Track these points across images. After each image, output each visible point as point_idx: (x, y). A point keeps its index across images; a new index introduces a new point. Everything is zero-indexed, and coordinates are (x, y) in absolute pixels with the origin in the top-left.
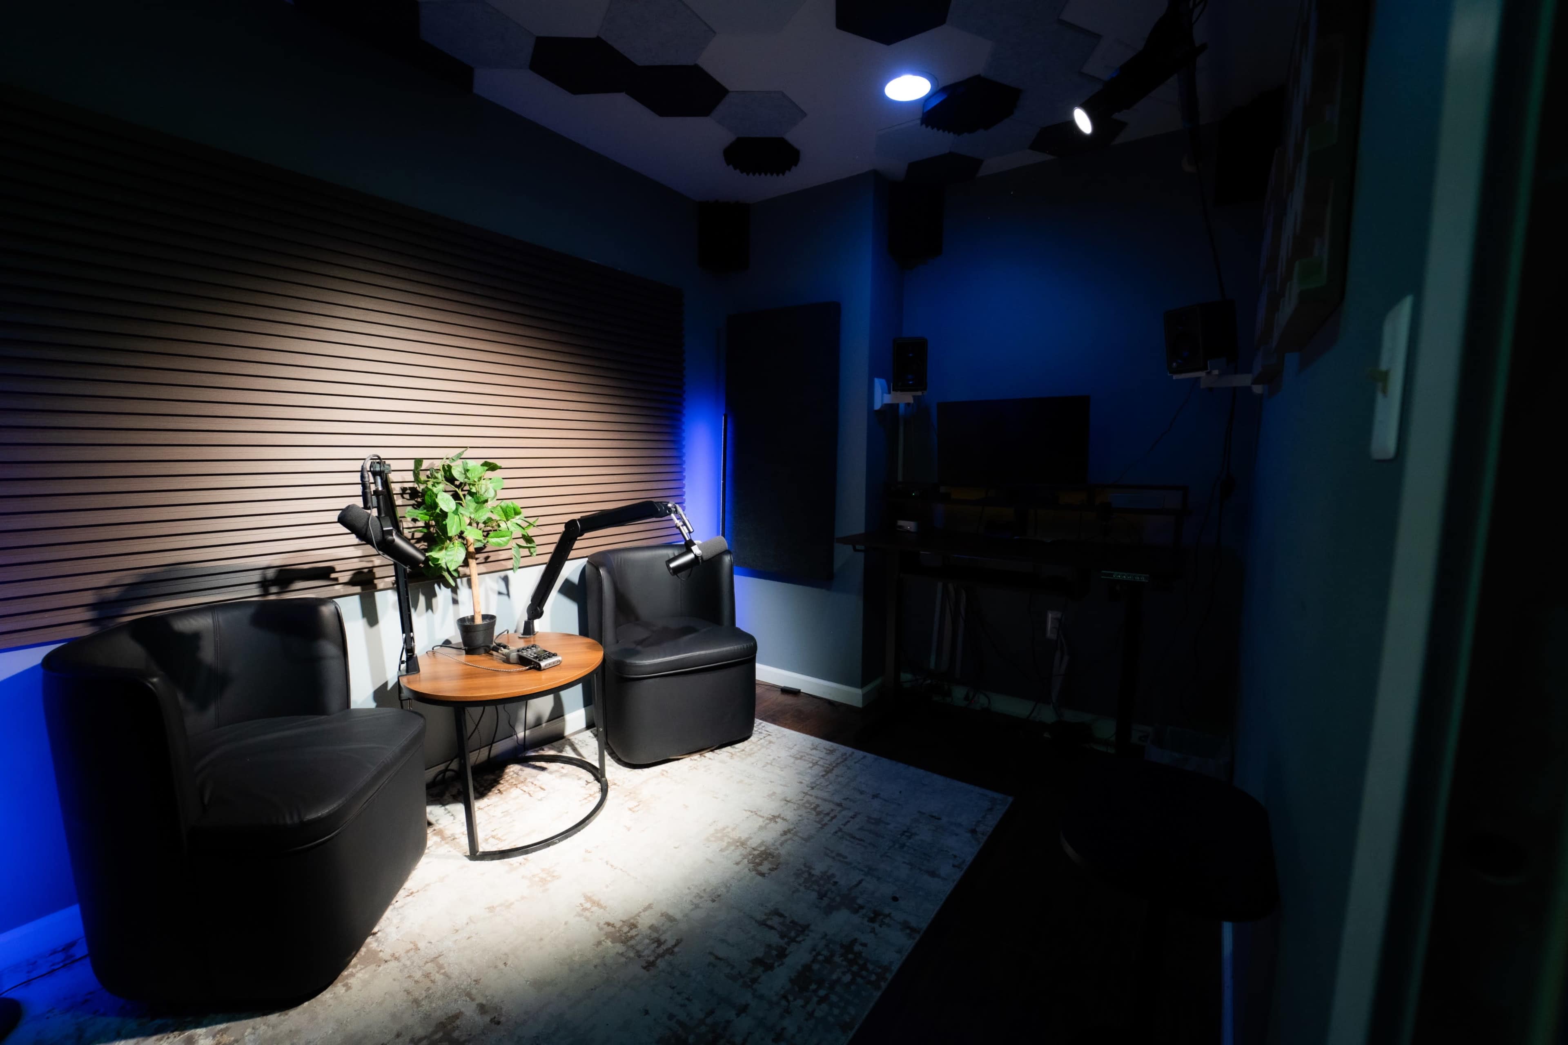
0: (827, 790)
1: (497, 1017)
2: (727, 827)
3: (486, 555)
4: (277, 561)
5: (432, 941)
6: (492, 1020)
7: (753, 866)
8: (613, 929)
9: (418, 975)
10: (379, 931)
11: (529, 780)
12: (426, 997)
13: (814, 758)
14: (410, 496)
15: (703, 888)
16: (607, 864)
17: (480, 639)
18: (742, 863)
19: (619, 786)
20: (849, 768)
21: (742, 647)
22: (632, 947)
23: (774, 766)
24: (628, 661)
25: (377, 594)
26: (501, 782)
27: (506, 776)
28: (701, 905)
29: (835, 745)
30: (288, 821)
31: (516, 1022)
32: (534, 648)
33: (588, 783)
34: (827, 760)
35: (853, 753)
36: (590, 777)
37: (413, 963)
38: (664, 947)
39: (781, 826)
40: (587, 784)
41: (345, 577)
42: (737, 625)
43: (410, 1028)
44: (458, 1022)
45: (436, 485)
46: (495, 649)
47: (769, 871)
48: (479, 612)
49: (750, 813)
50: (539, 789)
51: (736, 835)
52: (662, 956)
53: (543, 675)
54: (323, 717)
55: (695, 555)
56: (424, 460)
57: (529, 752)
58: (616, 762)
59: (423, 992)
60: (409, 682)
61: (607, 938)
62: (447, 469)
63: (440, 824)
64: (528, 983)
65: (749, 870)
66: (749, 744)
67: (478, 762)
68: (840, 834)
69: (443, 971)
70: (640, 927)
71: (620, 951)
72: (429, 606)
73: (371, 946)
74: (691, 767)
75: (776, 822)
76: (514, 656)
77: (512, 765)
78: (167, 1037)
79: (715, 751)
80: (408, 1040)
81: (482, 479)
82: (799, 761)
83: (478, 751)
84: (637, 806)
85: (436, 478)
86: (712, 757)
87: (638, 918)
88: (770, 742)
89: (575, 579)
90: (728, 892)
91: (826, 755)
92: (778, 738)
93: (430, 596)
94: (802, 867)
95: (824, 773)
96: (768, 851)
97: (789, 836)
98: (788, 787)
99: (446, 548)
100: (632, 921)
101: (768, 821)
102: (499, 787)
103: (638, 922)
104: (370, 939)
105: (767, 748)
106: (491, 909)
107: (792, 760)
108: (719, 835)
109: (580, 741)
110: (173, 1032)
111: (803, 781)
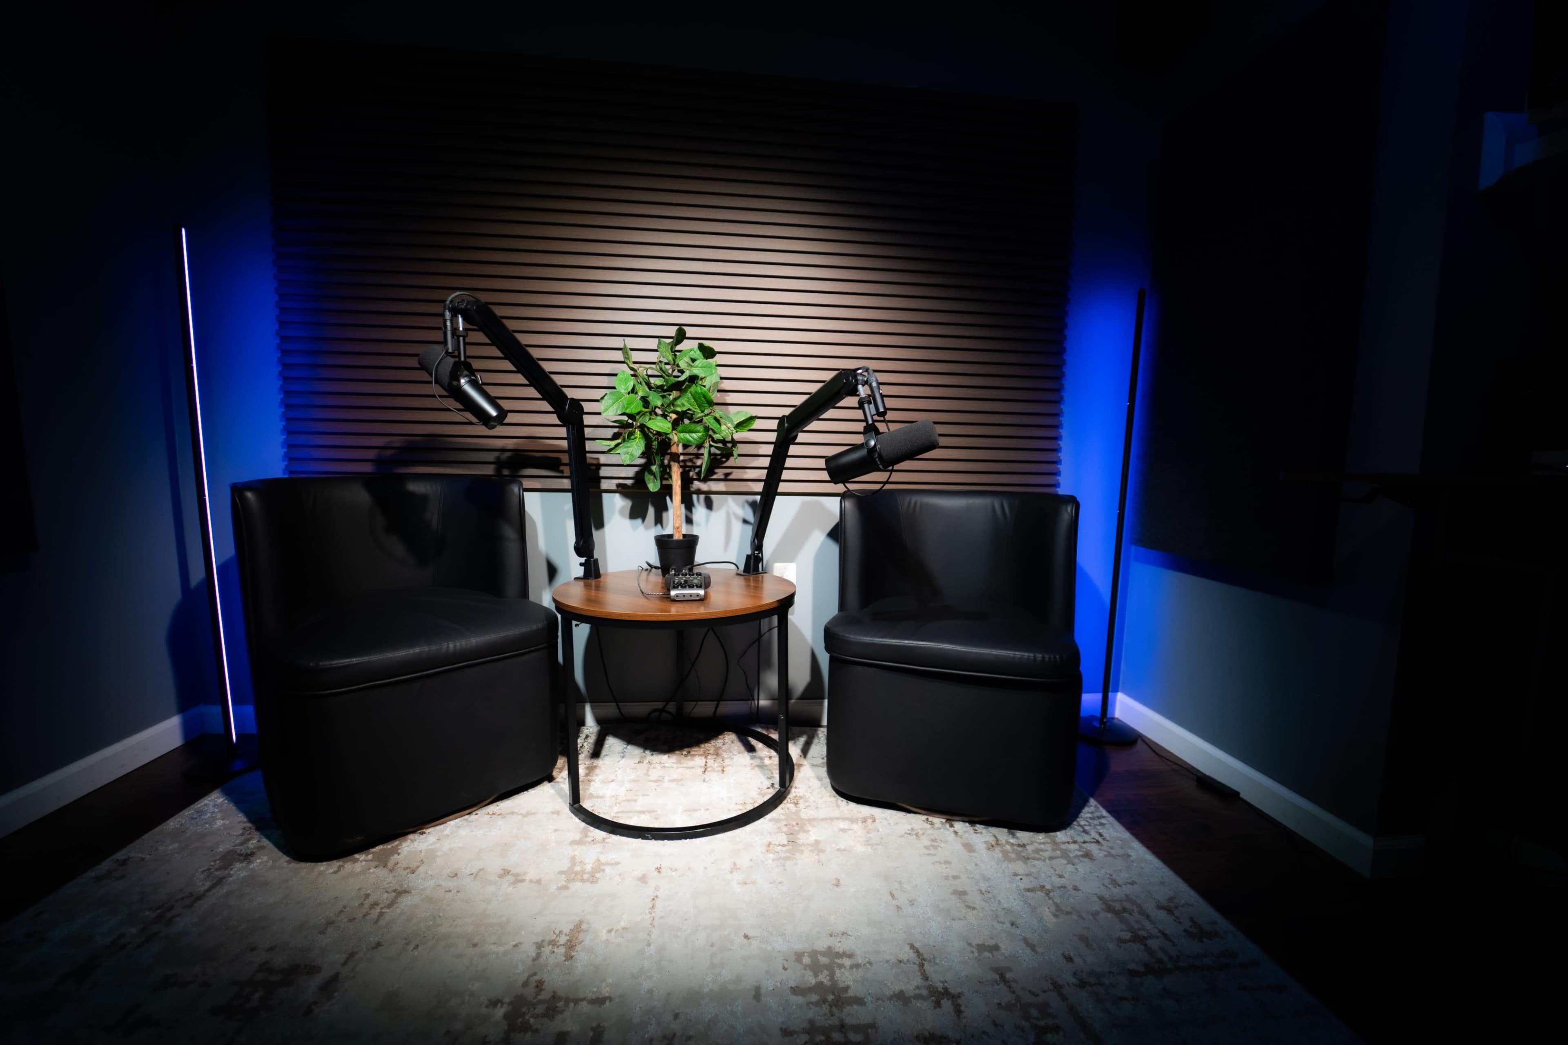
1: (318, 1004)
2: (849, 956)
4: (510, 444)
5: (429, 872)
8: (530, 997)
9: (372, 898)
10: (428, 834)
11: (724, 755)
12: (338, 927)
13: (1148, 925)
16: (652, 900)
20: (1212, 990)
23: (1050, 899)
26: (701, 746)
27: (712, 742)
29: (1223, 924)
31: (311, 1026)
33: (768, 786)
34: (1174, 945)
35: (1254, 963)
37: (389, 883)
39: (935, 1020)
43: (283, 950)
44: (301, 979)
49: (913, 956)
50: (718, 769)
51: (846, 979)
54: (500, 599)
57: (753, 725)
59: (345, 920)
66: (1043, 841)
69: (385, 910)
73: (402, 843)
75: (938, 1004)
79: (977, 826)
82: (1109, 916)
83: (695, 703)
84: (783, 845)
88: (1087, 855)
91: (1182, 934)
92: (1109, 855)
95: (1141, 969)
98: (1036, 952)
101: (924, 993)
106: (504, 873)
107: (1096, 907)
111: (1075, 959)
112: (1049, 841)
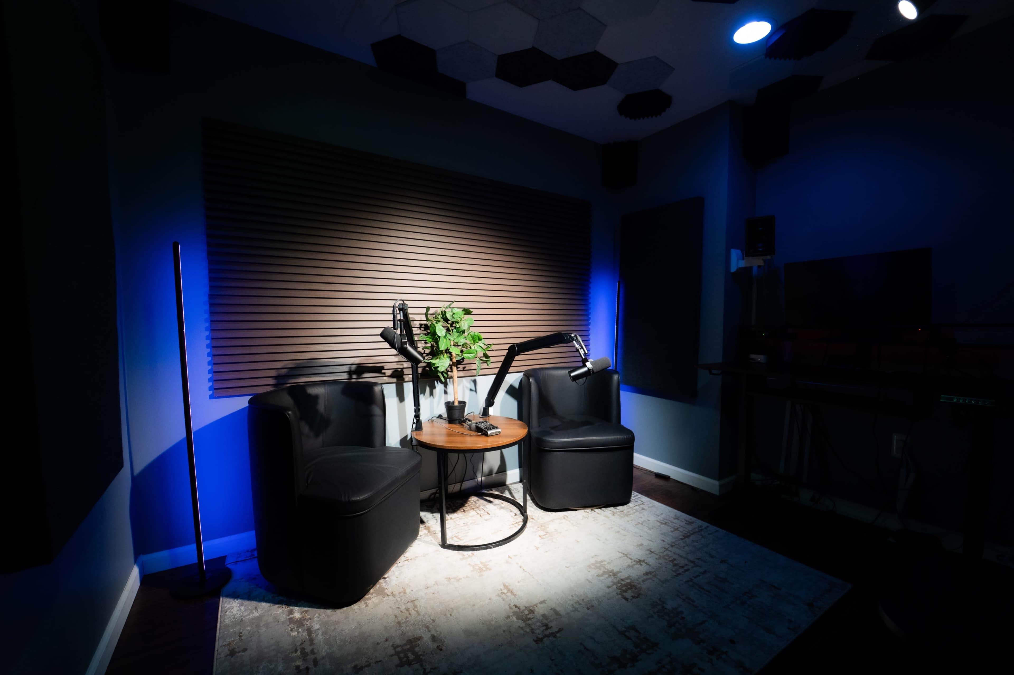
0: (684, 550)
1: (441, 645)
2: (605, 561)
3: (464, 366)
4: (358, 361)
5: (414, 590)
6: (438, 647)
7: (620, 592)
8: (518, 610)
9: (403, 608)
10: (387, 577)
11: (481, 507)
12: (405, 622)
13: (676, 525)
14: (424, 329)
15: (582, 598)
16: (521, 567)
17: (456, 414)
18: (612, 587)
19: (535, 520)
20: (703, 537)
21: (623, 438)
22: (529, 625)
23: (644, 525)
24: (544, 438)
25: (405, 384)
26: (466, 505)
27: (469, 503)
28: (579, 609)
29: (694, 519)
30: (343, 499)
31: (451, 652)
32: (486, 423)
34: (686, 528)
35: (708, 527)
36: (518, 512)
37: (401, 600)
38: (549, 631)
39: (644, 568)
40: (515, 516)
41: (389, 373)
42: (622, 423)
43: (393, 638)
44: (419, 642)
45: (438, 323)
46: (464, 421)
47: (632, 598)
48: (457, 399)
49: (622, 554)
50: (487, 513)
51: (610, 567)
52: (547, 636)
53: (489, 439)
54: (371, 449)
55: (588, 368)
56: (430, 309)
57: (483, 490)
58: (535, 505)
59: (404, 619)
60: (416, 435)
61: (514, 615)
62: (444, 313)
63: (428, 523)
64: (462, 630)
65: (617, 593)
66: (627, 508)
67: (453, 492)
68: (691, 583)
69: (416, 609)
70: (536, 613)
71: (521, 626)
72: (431, 394)
73: (382, 585)
74: (584, 516)
75: (641, 565)
76: (474, 426)
77: (473, 497)
78: (282, 607)
79: (603, 509)
80: (391, 645)
81: (462, 320)
82: (664, 525)
83: (454, 485)
84: (545, 535)
85: (438, 318)
86: (599, 512)
87: (535, 607)
88: (643, 509)
89: (517, 385)
90: (599, 605)
91: (686, 524)
92: (649, 507)
93: (433, 387)
94: (658, 602)
95: (683, 537)
96: (633, 584)
97: (649, 576)
98: (653, 542)
99: (439, 358)
100: (531, 608)
101: (635, 563)
102: (464, 508)
103: (535, 610)
104: (381, 581)
105: (640, 513)
106: (448, 579)
107: (659, 524)
108: (598, 565)
110: (285, 605)
111: (665, 540)
112: (628, 508)
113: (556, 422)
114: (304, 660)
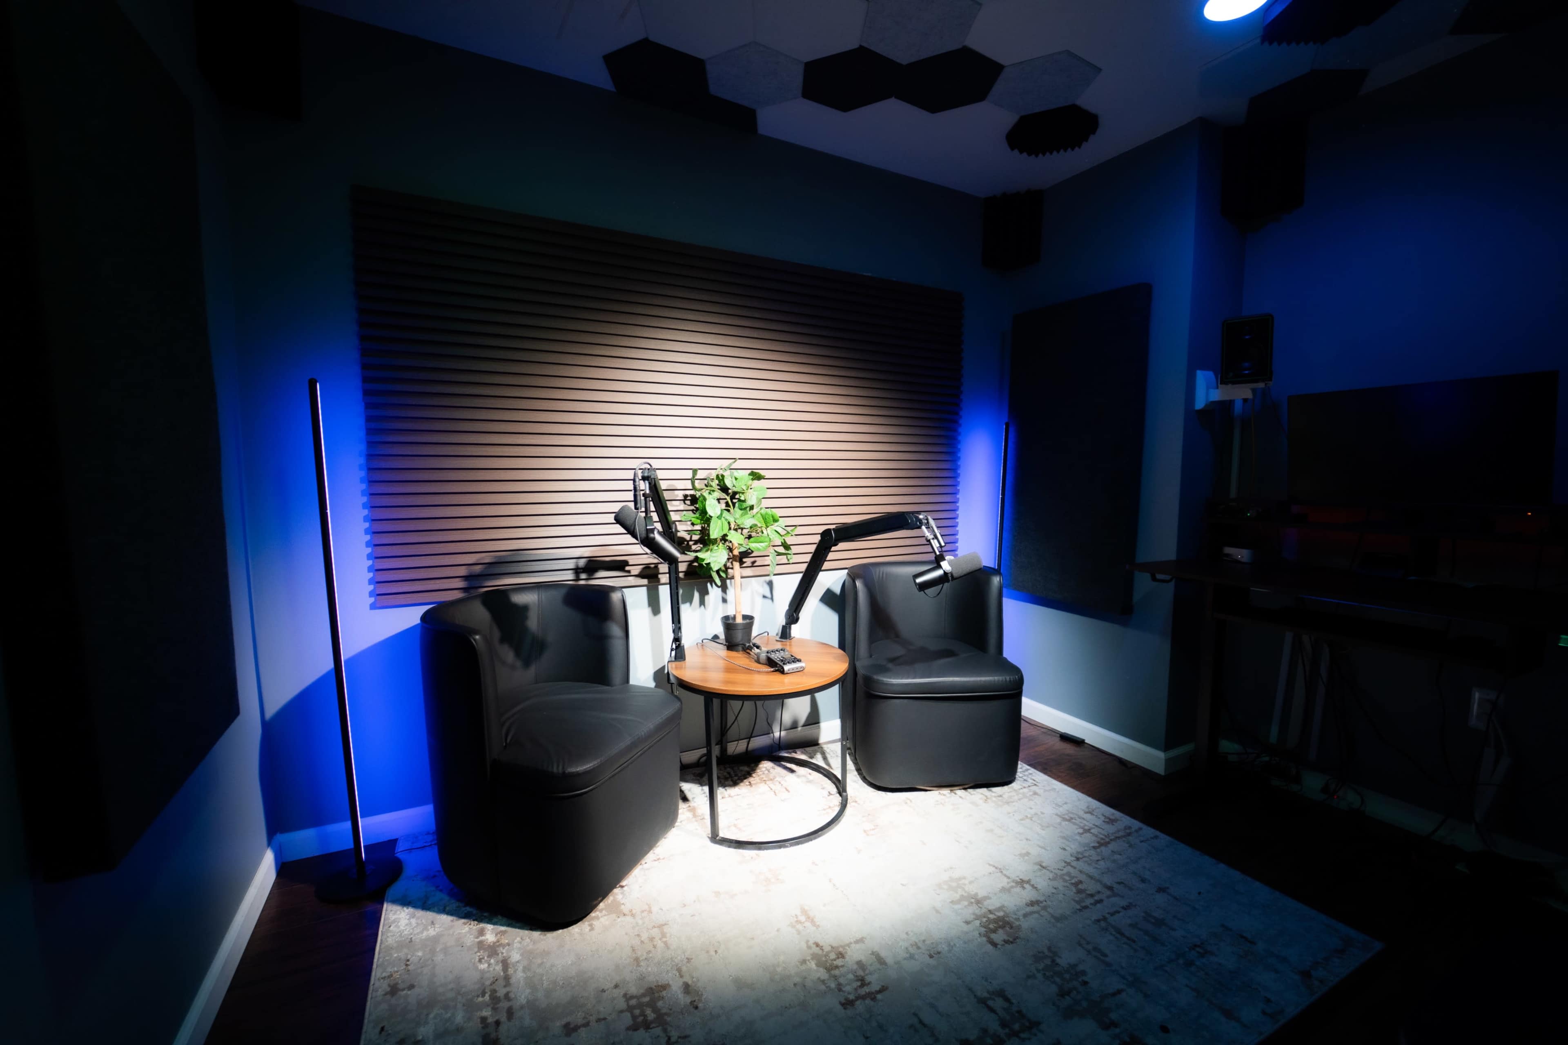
0: (1097, 866)
1: (697, 1001)
2: (964, 878)
3: (753, 559)
4: (587, 552)
5: (663, 909)
6: (692, 1002)
7: (986, 931)
8: (820, 952)
9: (645, 936)
10: (626, 885)
11: (778, 779)
12: (646, 959)
13: (1087, 824)
14: (691, 503)
15: (923, 938)
16: (830, 881)
17: (739, 636)
18: (973, 923)
19: (859, 804)
20: (1131, 846)
21: (1004, 680)
22: (835, 977)
23: (1034, 821)
24: (875, 677)
25: (660, 587)
26: (754, 775)
27: (758, 771)
28: (916, 957)
29: (1117, 814)
30: (555, 770)
31: (711, 1013)
32: (782, 652)
33: (830, 794)
34: (1103, 830)
35: (1140, 829)
36: (834, 790)
37: (644, 923)
38: (866, 989)
39: (1028, 894)
40: (828, 796)
41: (636, 570)
42: (1005, 655)
43: (627, 984)
44: (664, 993)
45: (711, 492)
46: (749, 648)
47: (1003, 943)
48: (740, 612)
49: (994, 869)
50: (785, 790)
51: (972, 889)
52: (863, 998)
53: (786, 679)
54: (608, 687)
55: (944, 571)
56: (699, 471)
57: (783, 752)
58: (862, 779)
59: (645, 954)
60: (676, 668)
61: (812, 959)
62: (721, 478)
63: (695, 802)
64: (731, 978)
65: (979, 934)
66: (1009, 791)
67: (735, 753)
68: (1103, 924)
69: (664, 939)
70: (847, 958)
71: (822, 978)
72: (702, 602)
73: (617, 897)
74: (937, 801)
75: (1024, 888)
76: (763, 656)
77: (766, 762)
78: (470, 923)
79: (969, 790)
80: (622, 994)
81: (750, 488)
82: (1067, 823)
83: (737, 742)
84: (873, 829)
85: (711, 486)
86: (963, 796)
87: (847, 948)
88: (1035, 793)
90: (950, 951)
91: (1103, 823)
92: (1045, 791)
93: (704, 593)
94: (1046, 951)
95: (1097, 845)
96: (1007, 919)
97: (1036, 908)
98: (1048, 850)
99: (711, 550)
100: (841, 949)
101: (1014, 884)
102: (751, 779)
103: (846, 953)
104: (616, 891)
105: (1030, 800)
106: (717, 894)
107: (1059, 820)
108: (954, 884)
109: (832, 751)
110: (474, 920)
111: (1067, 848)
112: (1011, 790)
113: (898, 651)
114: (494, 1009)
